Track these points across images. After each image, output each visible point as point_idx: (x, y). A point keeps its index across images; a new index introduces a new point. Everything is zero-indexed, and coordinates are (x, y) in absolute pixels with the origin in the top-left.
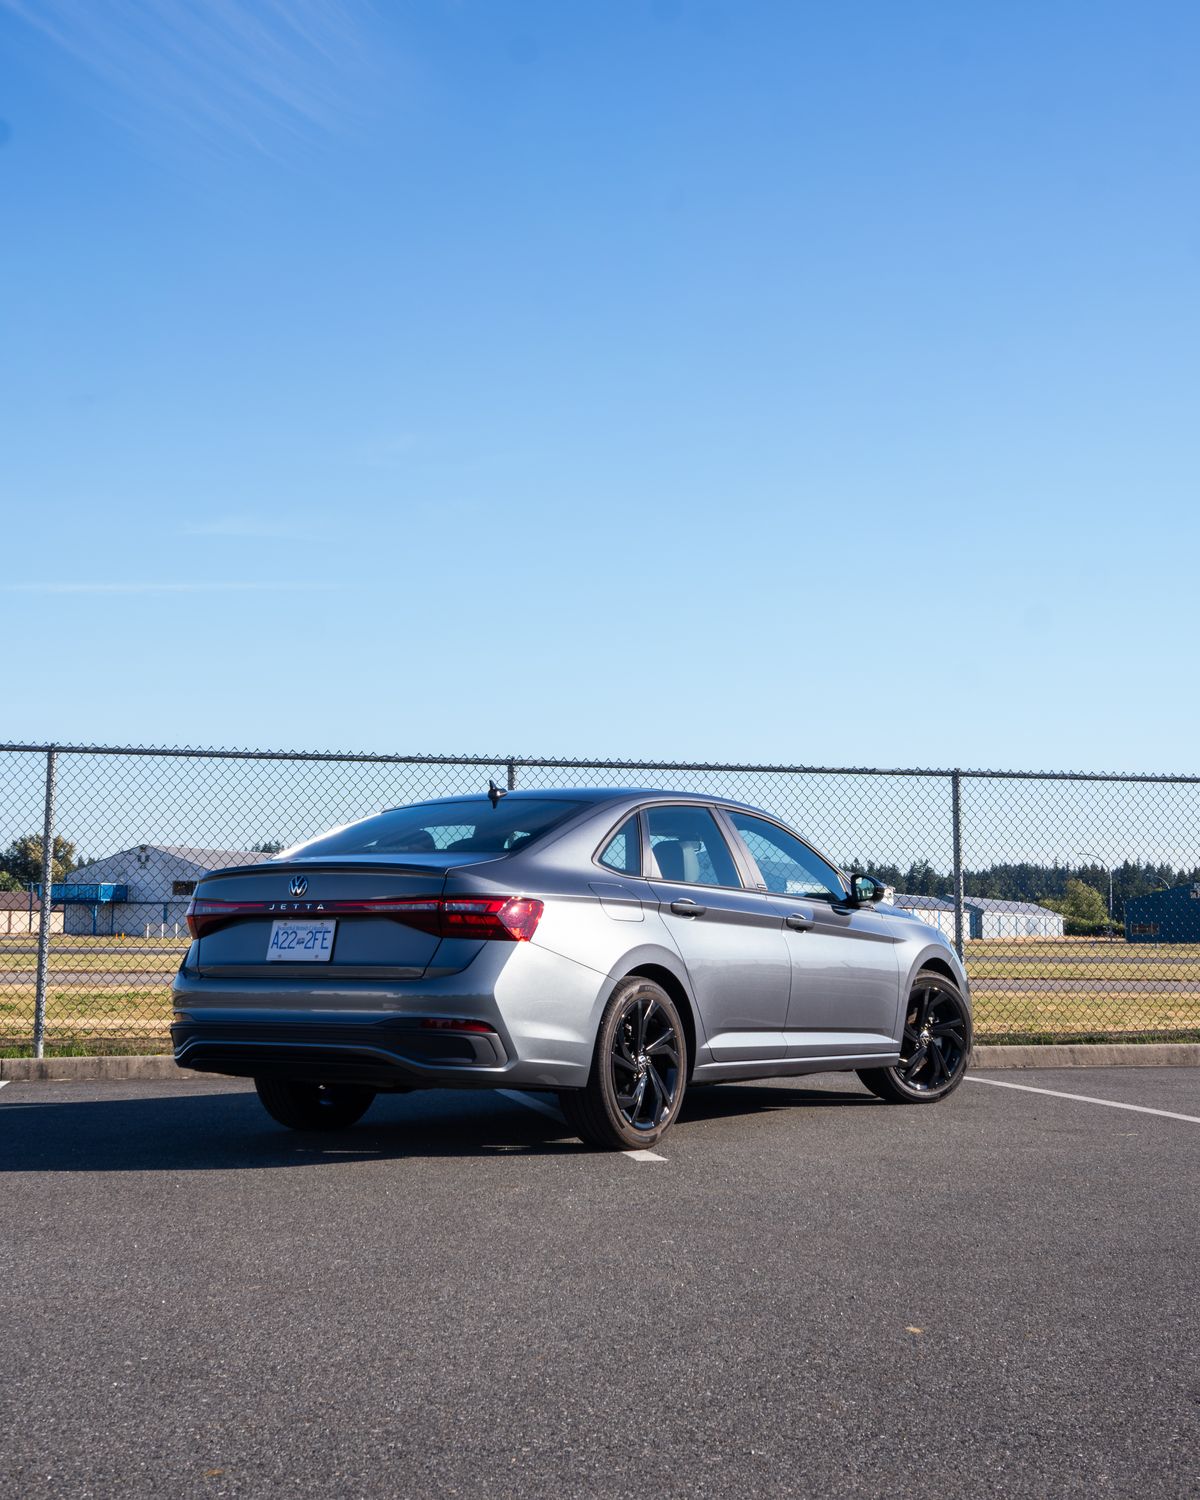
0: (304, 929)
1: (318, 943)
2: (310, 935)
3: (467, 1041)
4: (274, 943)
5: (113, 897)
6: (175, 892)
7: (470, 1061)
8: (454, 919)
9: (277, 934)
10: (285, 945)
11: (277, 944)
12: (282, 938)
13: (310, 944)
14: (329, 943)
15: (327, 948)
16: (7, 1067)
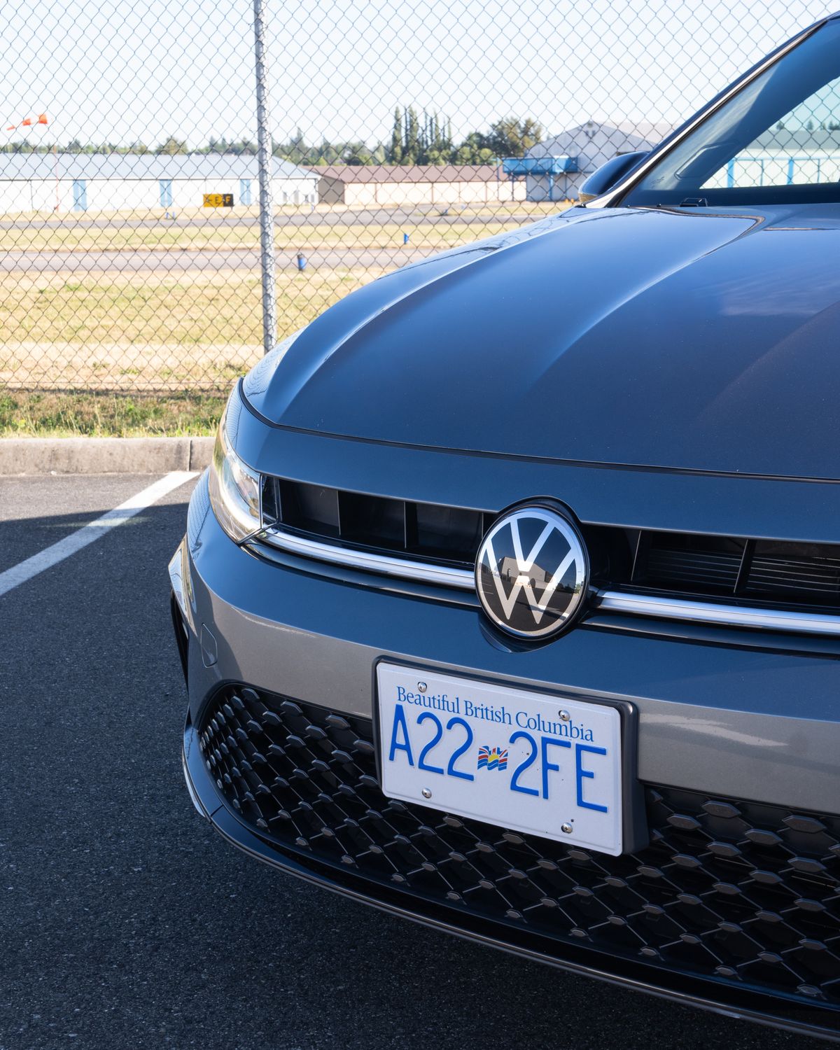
5: (565, 168)
16: (196, 450)
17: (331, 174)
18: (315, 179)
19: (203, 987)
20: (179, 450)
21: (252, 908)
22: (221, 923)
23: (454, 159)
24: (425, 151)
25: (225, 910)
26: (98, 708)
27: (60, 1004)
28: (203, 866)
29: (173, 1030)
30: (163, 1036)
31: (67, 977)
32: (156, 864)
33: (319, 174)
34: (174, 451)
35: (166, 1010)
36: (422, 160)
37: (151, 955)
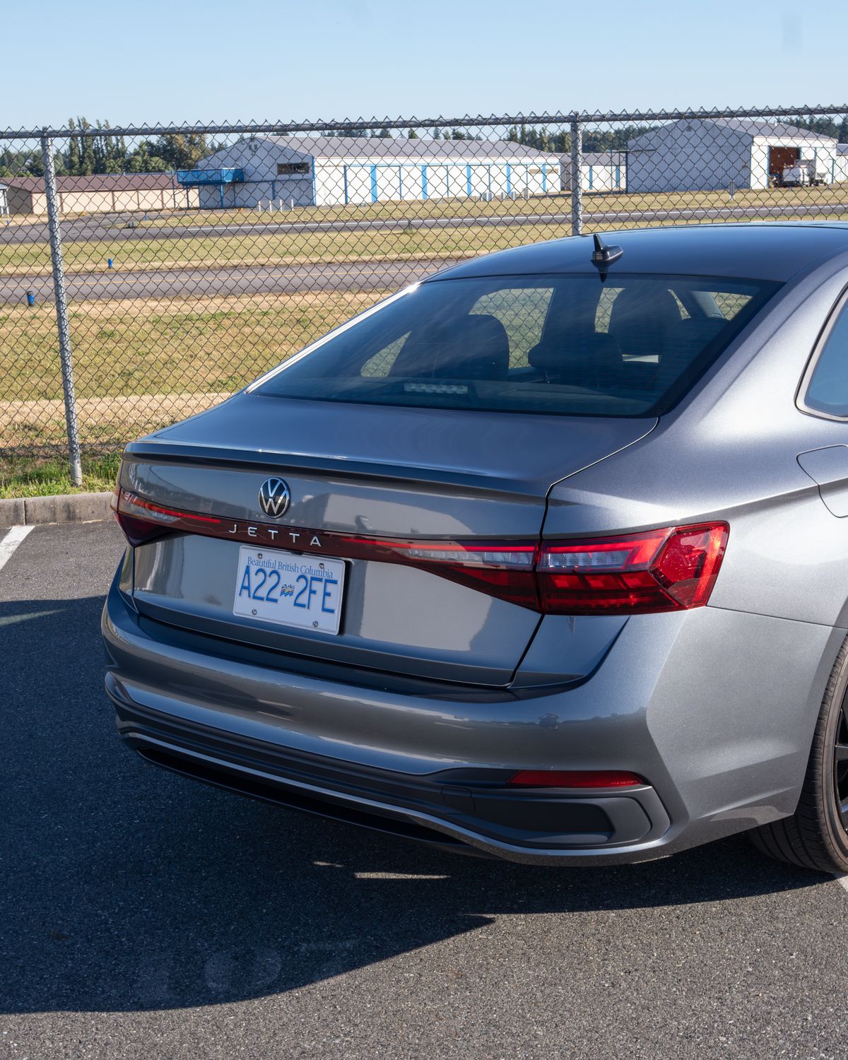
0: (294, 569)
1: (317, 600)
2: (303, 581)
3: (598, 809)
4: (243, 587)
5: (233, 180)
6: (280, 172)
7: (603, 838)
8: (561, 583)
9: (247, 571)
10: (263, 592)
11: (248, 588)
12: (256, 580)
13: (303, 599)
14: (335, 602)
15: (332, 611)
16: (30, 508)
17: (17, 184)
18: (3, 190)
19: (206, 879)
20: (16, 508)
21: (214, 836)
22: (200, 845)
23: (128, 166)
24: (101, 159)
25: (200, 839)
26: (58, 722)
27: (131, 896)
28: (175, 816)
29: (200, 901)
30: (195, 905)
31: (127, 883)
32: (146, 817)
33: (8, 185)
34: (12, 510)
35: (191, 893)
36: (99, 169)
37: (169, 866)
